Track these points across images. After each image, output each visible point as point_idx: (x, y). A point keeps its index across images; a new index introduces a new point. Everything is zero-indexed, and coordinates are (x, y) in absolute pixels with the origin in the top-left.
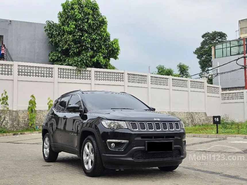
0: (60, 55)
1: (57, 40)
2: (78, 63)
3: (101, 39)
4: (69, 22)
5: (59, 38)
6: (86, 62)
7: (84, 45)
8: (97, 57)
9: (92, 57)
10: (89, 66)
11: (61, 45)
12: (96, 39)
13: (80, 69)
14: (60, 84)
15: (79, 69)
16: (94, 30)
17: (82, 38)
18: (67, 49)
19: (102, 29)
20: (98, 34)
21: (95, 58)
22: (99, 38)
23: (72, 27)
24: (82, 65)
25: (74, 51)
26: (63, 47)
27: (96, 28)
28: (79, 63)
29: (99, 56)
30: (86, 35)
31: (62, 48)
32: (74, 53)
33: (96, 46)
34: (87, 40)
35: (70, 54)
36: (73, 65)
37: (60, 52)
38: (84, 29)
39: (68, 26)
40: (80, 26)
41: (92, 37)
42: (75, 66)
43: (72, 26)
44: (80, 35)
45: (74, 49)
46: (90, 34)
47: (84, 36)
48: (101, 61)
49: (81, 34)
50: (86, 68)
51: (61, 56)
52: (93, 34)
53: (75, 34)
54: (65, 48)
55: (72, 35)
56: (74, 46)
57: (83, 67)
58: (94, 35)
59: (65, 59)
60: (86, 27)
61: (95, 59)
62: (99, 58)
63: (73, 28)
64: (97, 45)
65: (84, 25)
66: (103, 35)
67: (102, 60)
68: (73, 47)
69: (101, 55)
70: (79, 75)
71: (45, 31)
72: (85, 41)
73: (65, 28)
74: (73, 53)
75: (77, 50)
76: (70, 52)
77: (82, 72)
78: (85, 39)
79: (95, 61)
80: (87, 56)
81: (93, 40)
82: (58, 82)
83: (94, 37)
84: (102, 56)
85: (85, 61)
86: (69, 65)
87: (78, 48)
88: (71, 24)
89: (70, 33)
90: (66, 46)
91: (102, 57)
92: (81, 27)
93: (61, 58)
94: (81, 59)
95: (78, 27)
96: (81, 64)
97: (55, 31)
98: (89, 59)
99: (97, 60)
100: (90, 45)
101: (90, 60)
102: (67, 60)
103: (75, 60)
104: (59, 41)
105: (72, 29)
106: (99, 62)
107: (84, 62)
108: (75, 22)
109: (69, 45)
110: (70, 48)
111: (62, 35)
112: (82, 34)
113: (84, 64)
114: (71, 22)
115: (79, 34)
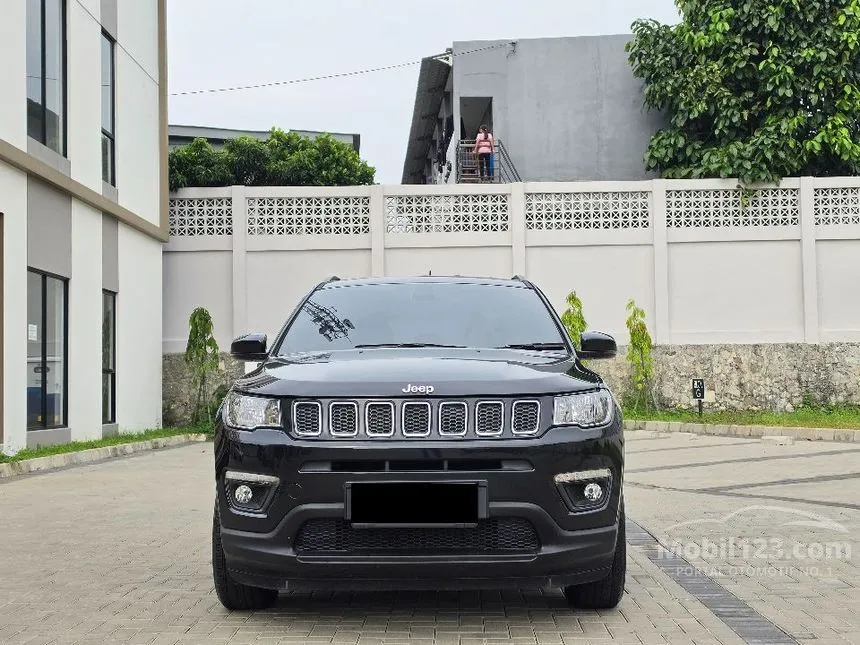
0: (681, 142)
1: (669, 89)
2: (741, 165)
3: (839, 59)
4: (710, 14)
5: (676, 80)
6: (775, 157)
7: (769, 94)
8: (823, 133)
9: (803, 133)
10: (789, 173)
11: (682, 106)
12: (815, 61)
13: (753, 187)
14: (676, 249)
15: (749, 188)
16: (808, 28)
17: (761, 67)
18: (704, 115)
19: (842, 20)
20: (824, 42)
21: (818, 138)
22: (829, 57)
23: (718, 31)
24: (761, 169)
25: (731, 122)
26: (690, 111)
27: (817, 19)
28: (748, 165)
29: (835, 127)
30: (775, 52)
31: (686, 114)
32: (732, 127)
33: (817, 91)
34: (778, 72)
35: (717, 132)
36: (722, 174)
37: (682, 131)
38: (767, 32)
39: (707, 32)
40: (750, 22)
41: (799, 57)
42: (731, 176)
43: (719, 27)
44: (752, 58)
45: (733, 114)
46: (794, 45)
47: (767, 57)
48: (842, 146)
49: (756, 52)
50: (776, 179)
51: (685, 146)
52: (804, 45)
53: (731, 55)
54: (696, 115)
55: (720, 62)
56: (729, 100)
57: (763, 177)
58: (809, 46)
59: (703, 152)
60: (772, 22)
61: (815, 144)
62: (835, 135)
63: (724, 34)
64: (821, 86)
65: (765, 16)
66: (846, 42)
67: (845, 142)
68: (727, 106)
69: (839, 120)
70: (751, 208)
71: (632, 59)
72: (771, 76)
73: (696, 37)
74: (729, 128)
75: (742, 116)
76: (716, 127)
77: (761, 199)
78: (773, 66)
79: (818, 147)
80: (779, 134)
81: (803, 70)
82: (668, 243)
83: (807, 53)
84: (846, 125)
85: (769, 155)
86: (708, 175)
87: (747, 105)
88: (718, 18)
89: (714, 53)
90: (702, 107)
91: (845, 131)
92: (756, 23)
93: (689, 152)
94: (757, 149)
95: (745, 25)
96: (753, 166)
97: (660, 56)
98: (791, 144)
99: (823, 143)
100: (793, 87)
101: (796, 146)
102: (706, 157)
103: (730, 156)
104: (676, 91)
105: (719, 37)
106: (835, 152)
107: (765, 160)
108: (731, 11)
109: (711, 100)
110: (717, 112)
111: (689, 65)
112: (761, 50)
113: (764, 166)
114: (716, 12)
115: (746, 52)
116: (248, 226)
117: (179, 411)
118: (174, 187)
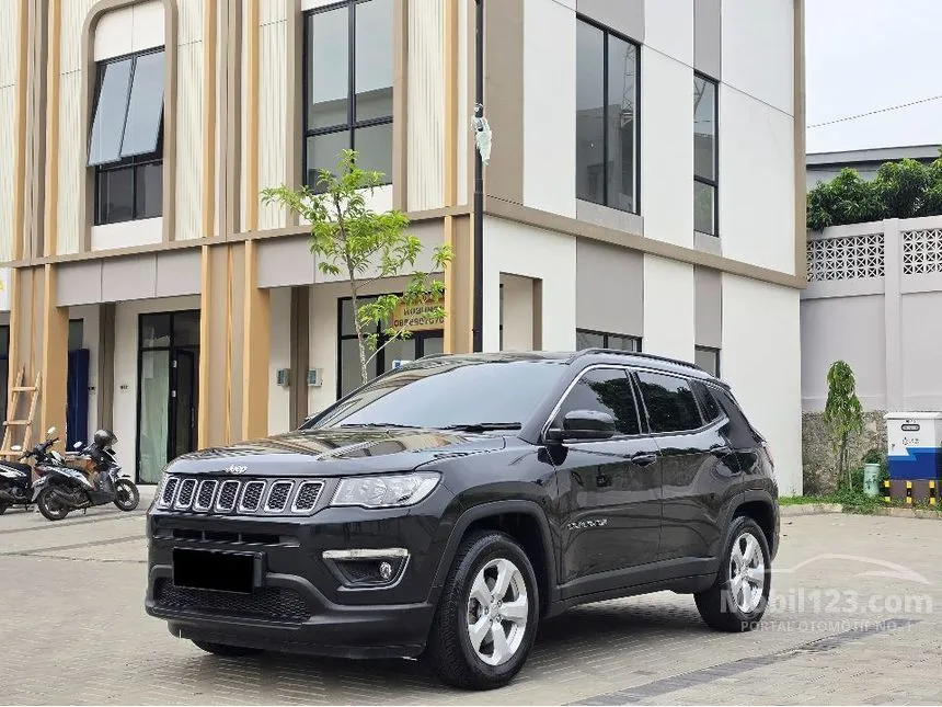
116: (904, 264)
117: (825, 478)
118: (815, 226)
